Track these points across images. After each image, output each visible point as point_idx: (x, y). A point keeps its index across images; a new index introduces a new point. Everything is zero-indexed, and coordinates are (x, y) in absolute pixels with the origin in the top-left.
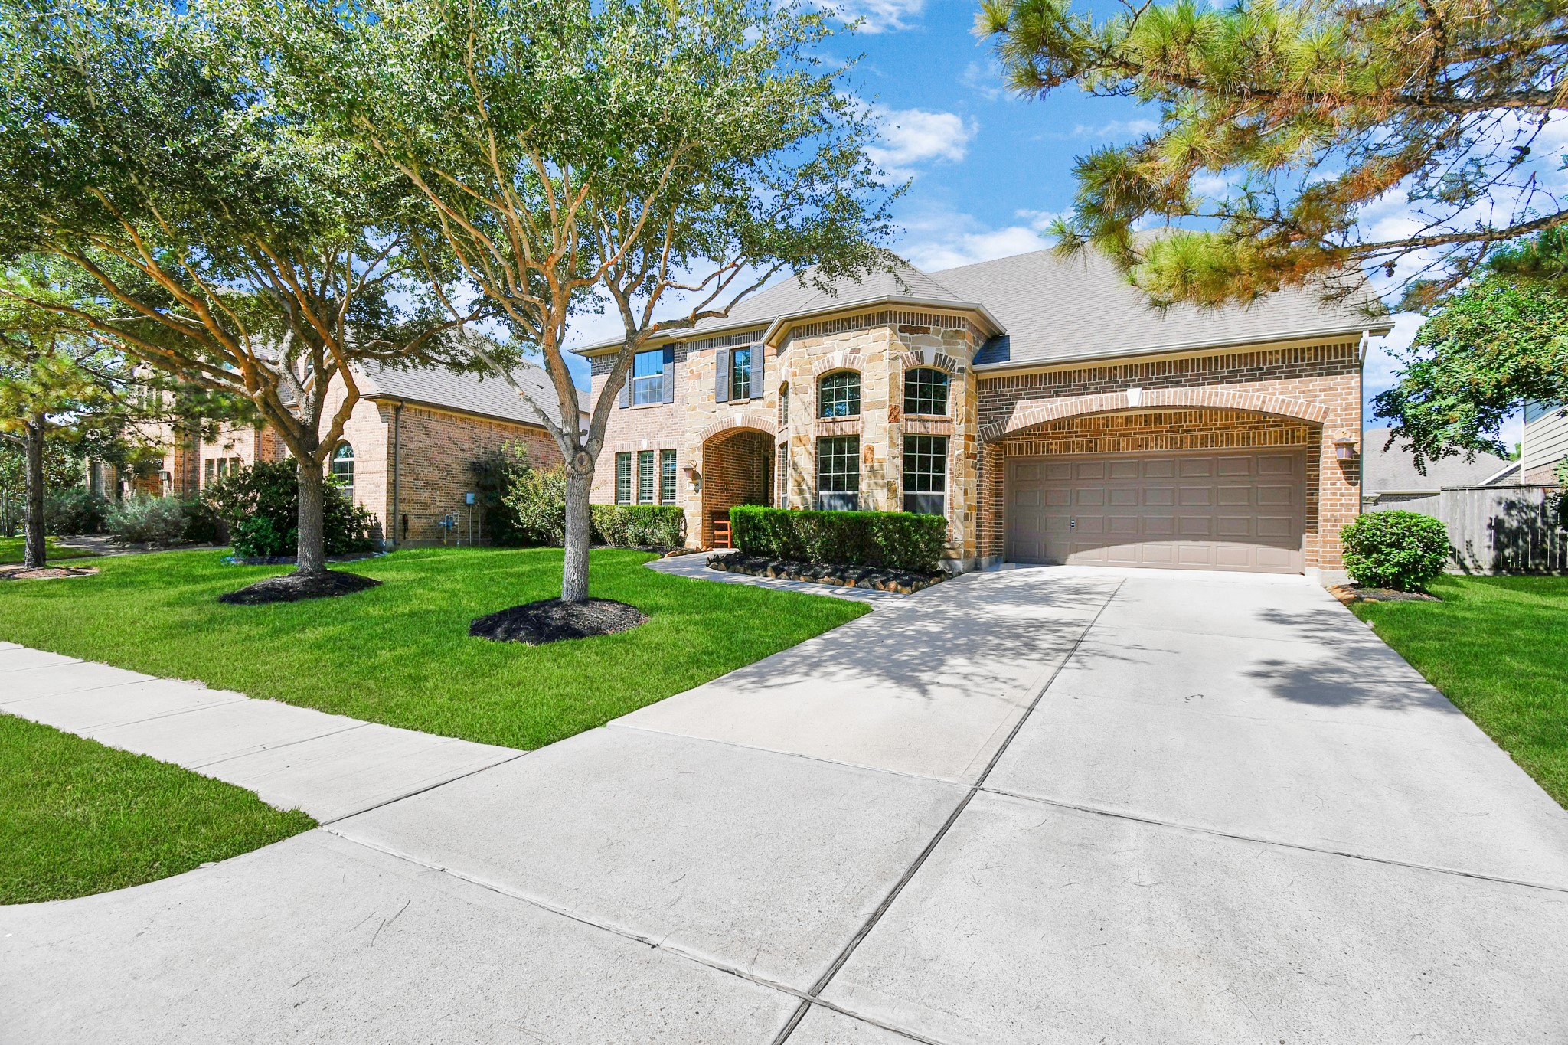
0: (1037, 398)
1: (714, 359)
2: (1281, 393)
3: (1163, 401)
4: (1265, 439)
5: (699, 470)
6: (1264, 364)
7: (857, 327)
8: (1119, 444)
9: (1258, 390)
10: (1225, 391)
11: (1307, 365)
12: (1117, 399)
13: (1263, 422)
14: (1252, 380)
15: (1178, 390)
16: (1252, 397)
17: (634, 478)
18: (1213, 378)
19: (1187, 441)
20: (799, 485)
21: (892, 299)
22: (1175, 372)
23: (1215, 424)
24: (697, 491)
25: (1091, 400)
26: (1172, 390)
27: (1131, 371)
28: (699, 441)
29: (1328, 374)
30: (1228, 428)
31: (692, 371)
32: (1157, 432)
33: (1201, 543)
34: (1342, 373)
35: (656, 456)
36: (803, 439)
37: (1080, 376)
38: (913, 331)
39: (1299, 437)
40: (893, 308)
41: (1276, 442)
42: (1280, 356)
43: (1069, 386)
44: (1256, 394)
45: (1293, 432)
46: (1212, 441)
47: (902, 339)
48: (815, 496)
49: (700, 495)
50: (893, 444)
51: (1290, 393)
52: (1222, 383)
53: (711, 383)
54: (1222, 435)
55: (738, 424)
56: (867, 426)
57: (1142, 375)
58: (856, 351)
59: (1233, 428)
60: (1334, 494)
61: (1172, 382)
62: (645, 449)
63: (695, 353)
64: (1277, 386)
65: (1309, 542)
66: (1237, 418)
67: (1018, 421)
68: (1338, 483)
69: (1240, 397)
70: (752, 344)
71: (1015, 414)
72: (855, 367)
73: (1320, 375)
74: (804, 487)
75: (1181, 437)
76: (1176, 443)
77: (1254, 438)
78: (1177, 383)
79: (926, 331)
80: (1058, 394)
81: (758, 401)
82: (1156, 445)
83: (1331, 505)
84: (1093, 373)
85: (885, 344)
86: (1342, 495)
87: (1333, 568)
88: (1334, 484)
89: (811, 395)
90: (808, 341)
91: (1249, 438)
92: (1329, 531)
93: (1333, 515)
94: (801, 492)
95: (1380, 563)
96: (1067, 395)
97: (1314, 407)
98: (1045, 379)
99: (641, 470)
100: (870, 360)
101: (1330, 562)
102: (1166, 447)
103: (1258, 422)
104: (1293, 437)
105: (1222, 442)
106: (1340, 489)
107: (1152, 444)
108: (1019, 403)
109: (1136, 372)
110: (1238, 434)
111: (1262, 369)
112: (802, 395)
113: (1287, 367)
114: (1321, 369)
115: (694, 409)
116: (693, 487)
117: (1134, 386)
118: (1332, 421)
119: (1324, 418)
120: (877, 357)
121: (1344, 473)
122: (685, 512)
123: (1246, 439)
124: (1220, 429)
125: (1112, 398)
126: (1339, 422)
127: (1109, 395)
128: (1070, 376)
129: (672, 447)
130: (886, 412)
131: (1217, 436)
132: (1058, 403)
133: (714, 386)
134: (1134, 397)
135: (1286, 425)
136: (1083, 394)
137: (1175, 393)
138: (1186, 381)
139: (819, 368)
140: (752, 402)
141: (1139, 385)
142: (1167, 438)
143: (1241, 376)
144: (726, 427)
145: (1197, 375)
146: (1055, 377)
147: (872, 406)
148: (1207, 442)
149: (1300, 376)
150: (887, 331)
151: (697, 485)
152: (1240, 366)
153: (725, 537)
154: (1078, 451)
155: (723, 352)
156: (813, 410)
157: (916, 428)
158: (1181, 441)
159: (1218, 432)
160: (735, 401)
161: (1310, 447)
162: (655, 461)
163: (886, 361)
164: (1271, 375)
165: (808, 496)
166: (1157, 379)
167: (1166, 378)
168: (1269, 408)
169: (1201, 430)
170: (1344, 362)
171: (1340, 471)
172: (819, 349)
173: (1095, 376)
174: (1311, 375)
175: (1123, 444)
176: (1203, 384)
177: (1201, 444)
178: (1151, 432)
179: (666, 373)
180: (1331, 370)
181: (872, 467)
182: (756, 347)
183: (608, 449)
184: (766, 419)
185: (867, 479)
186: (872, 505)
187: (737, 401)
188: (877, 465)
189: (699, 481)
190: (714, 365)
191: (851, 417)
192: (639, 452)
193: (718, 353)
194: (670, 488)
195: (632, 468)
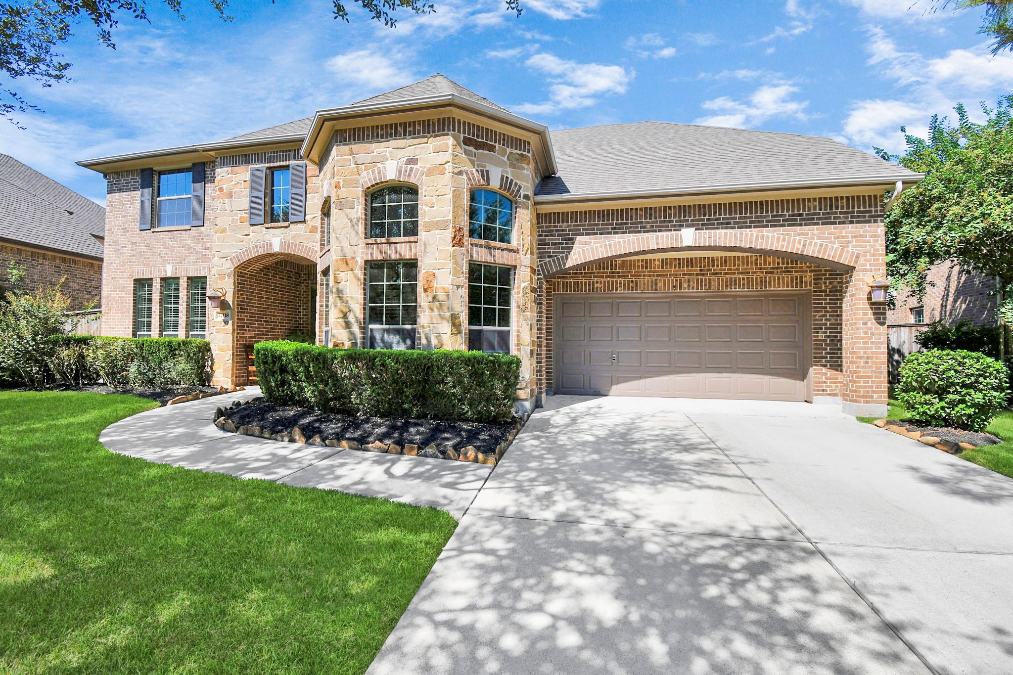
0: (595, 234)
1: (247, 176)
2: (819, 238)
3: (715, 241)
4: (779, 283)
5: (229, 298)
6: (804, 210)
7: (414, 134)
8: (656, 284)
9: (799, 235)
10: (770, 235)
11: (841, 213)
12: (672, 238)
13: (777, 268)
14: (794, 225)
15: (728, 231)
16: (794, 240)
17: (156, 308)
18: (759, 222)
19: (714, 284)
20: (345, 316)
21: (457, 101)
22: (725, 214)
23: (738, 269)
24: (226, 323)
25: (647, 238)
26: (723, 231)
27: (685, 211)
28: (229, 267)
29: (858, 222)
30: (748, 273)
31: (221, 190)
32: (690, 274)
33: (725, 375)
34: (869, 222)
35: (183, 284)
36: (349, 262)
37: (636, 214)
38: (479, 146)
39: (806, 282)
40: (457, 113)
41: (788, 286)
42: (817, 204)
43: (626, 224)
44: (798, 238)
45: (801, 277)
46: (735, 284)
47: (466, 152)
48: (363, 329)
49: (230, 327)
50: (455, 273)
51: (827, 238)
52: (767, 226)
53: (245, 203)
54: (743, 279)
55: (276, 249)
56: (429, 249)
57: (695, 216)
58: (412, 161)
59: (753, 273)
60: (866, 333)
61: (722, 224)
62: (169, 275)
63: (225, 169)
64: (816, 232)
66: (756, 264)
67: (577, 256)
68: (869, 323)
69: (784, 240)
70: (290, 161)
71: (575, 249)
72: (412, 180)
73: (852, 222)
74: (351, 318)
75: (710, 280)
76: (706, 285)
77: (770, 282)
78: (726, 225)
79: (492, 149)
80: (616, 230)
81: (300, 225)
82: (689, 286)
83: (864, 343)
84: (650, 212)
85: (448, 156)
86: (873, 334)
87: (867, 402)
88: (865, 324)
89: (359, 211)
90: (355, 147)
91: (766, 282)
92: (863, 367)
93: (865, 353)
94: (348, 325)
96: (625, 233)
97: (848, 252)
98: (603, 216)
99: (165, 299)
100: (429, 173)
101: (863, 396)
102: (697, 289)
103: (773, 268)
104: (801, 282)
105: (744, 284)
106: (870, 329)
107: (685, 285)
108: (579, 239)
109: (690, 213)
110: (757, 278)
111: (801, 215)
112: (348, 211)
113: (823, 214)
114: (852, 217)
115: (223, 231)
116: (221, 318)
117: (688, 226)
118: (863, 265)
119: (856, 262)
120: (437, 170)
121: (874, 314)
122: (212, 346)
123: (764, 283)
124: (742, 273)
125: (667, 236)
126: (868, 267)
127: (665, 234)
128: (627, 213)
129: (202, 274)
130: (449, 234)
131: (739, 279)
132: (617, 240)
133: (246, 206)
134: (688, 236)
135: (796, 272)
136: (639, 232)
137: (726, 234)
138: (735, 223)
139: (368, 178)
140: (292, 226)
141: (692, 226)
142: (697, 280)
143: (783, 220)
144: (261, 252)
145: (745, 218)
146: (613, 214)
147: (432, 226)
148: (731, 285)
149: (835, 223)
150: (449, 141)
151: (226, 315)
152: (783, 211)
154: (620, 290)
155: (257, 170)
156: (361, 228)
157: (482, 255)
158: (710, 283)
159: (741, 276)
160: (273, 225)
161: (815, 291)
162: (181, 289)
163: (448, 175)
164: (809, 220)
165: (356, 329)
166: (708, 220)
167: (717, 219)
168: (810, 251)
169: (726, 274)
170: (870, 211)
171: (870, 312)
172: (368, 158)
173: (651, 215)
174: (844, 223)
175: (661, 284)
176: (750, 227)
177: (727, 286)
178: (684, 275)
179: (195, 194)
180: (861, 218)
181: (434, 298)
182: (297, 166)
183: (125, 275)
184: (309, 245)
185: (427, 311)
186: (434, 342)
187: (276, 224)
188: (441, 296)
189: (229, 311)
190: (248, 184)
191: (407, 239)
192: (162, 279)
193: (254, 171)
194: (199, 319)
195: (154, 296)
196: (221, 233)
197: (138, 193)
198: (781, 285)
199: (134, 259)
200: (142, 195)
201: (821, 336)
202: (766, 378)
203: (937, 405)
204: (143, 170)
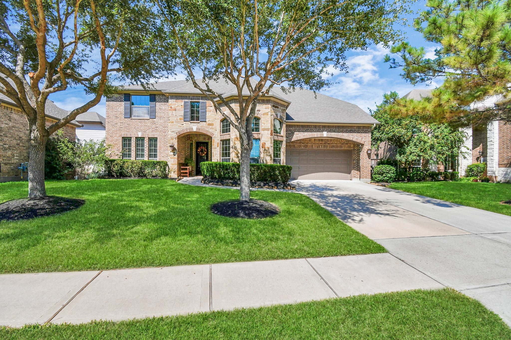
0: (300, 132)
1: (183, 104)
2: (356, 136)
3: (331, 136)
5: (176, 146)
6: (353, 129)
10: (345, 135)
12: (321, 134)
14: (351, 132)
17: (133, 148)
18: (343, 131)
19: (328, 147)
20: (237, 154)
21: (274, 96)
22: (334, 129)
24: (175, 155)
25: (315, 134)
27: (324, 127)
28: (175, 136)
31: (171, 107)
32: (322, 144)
33: (330, 173)
34: (368, 133)
35: (146, 140)
36: (239, 139)
37: (312, 127)
38: (276, 107)
40: (272, 99)
41: (347, 148)
42: (356, 127)
43: (309, 129)
44: (351, 136)
46: (334, 147)
47: (273, 109)
49: (176, 156)
50: (271, 143)
51: (358, 136)
53: (182, 113)
54: (336, 146)
55: (195, 130)
56: (263, 136)
57: (327, 128)
58: (259, 111)
62: (140, 136)
63: (173, 100)
66: (339, 142)
67: (295, 138)
69: (348, 136)
70: (200, 101)
71: (294, 136)
72: (258, 116)
75: (327, 145)
76: (326, 147)
78: (334, 132)
79: (278, 108)
80: (306, 131)
81: (203, 123)
83: (365, 163)
84: (315, 126)
85: (269, 110)
87: (366, 178)
92: (365, 170)
93: (366, 166)
95: (384, 177)
96: (308, 132)
97: (363, 140)
98: (303, 126)
99: (137, 145)
100: (264, 114)
103: (343, 143)
104: (350, 147)
106: (367, 160)
107: (320, 147)
108: (295, 133)
110: (339, 145)
113: (357, 130)
115: (173, 122)
116: (172, 153)
117: (325, 131)
118: (366, 144)
119: (364, 143)
120: (267, 114)
121: (368, 156)
122: (168, 163)
123: (341, 147)
127: (319, 133)
128: (309, 126)
129: (156, 136)
130: (269, 132)
132: (306, 134)
133: (183, 114)
134: (325, 134)
135: (349, 144)
136: (312, 132)
137: (334, 134)
138: (337, 131)
140: (201, 123)
142: (324, 145)
143: (348, 131)
144: (188, 131)
145: (339, 130)
146: (305, 126)
147: (264, 130)
149: (360, 133)
150: (269, 106)
151: (174, 153)
152: (348, 129)
153: (186, 173)
155: (187, 102)
157: (276, 138)
160: (192, 121)
161: (353, 150)
162: (145, 142)
163: (269, 115)
164: (354, 132)
166: (330, 130)
167: (332, 130)
168: (354, 140)
169: (331, 143)
170: (368, 130)
174: (362, 133)
175: (314, 146)
176: (340, 132)
178: (320, 144)
179: (151, 106)
180: (365, 132)
181: (265, 149)
182: (203, 102)
183: (117, 135)
184: (207, 129)
185: (263, 154)
186: (265, 162)
187: (193, 121)
188: (267, 149)
189: (175, 151)
190: (183, 106)
191: (256, 132)
192: (136, 138)
193: (185, 102)
194: (153, 153)
195: (132, 144)
197: (123, 103)
198: (345, 148)
199: (122, 129)
200: (125, 104)
201: (355, 162)
202: (341, 174)
203: (381, 177)
204: (125, 94)
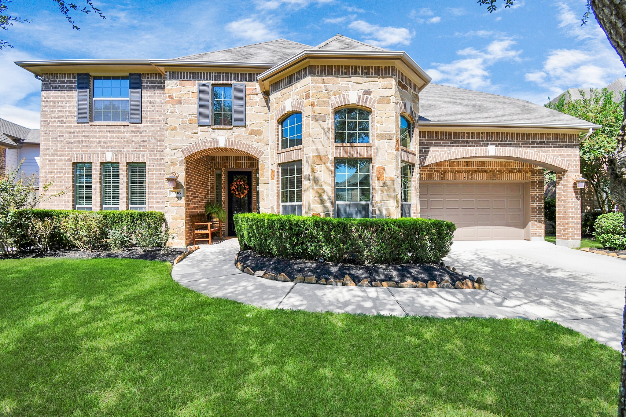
0: (441, 146)
1: (195, 88)
2: (552, 155)
3: (505, 154)
4: (516, 177)
5: (182, 180)
6: (546, 140)
7: (368, 74)
8: (455, 176)
9: (544, 152)
10: (531, 151)
11: (561, 142)
12: (483, 151)
13: (515, 169)
14: (541, 147)
15: (512, 148)
16: (542, 155)
17: (96, 186)
18: (526, 144)
19: (485, 177)
20: (320, 196)
21: (404, 57)
22: (510, 139)
23: (496, 169)
24: (179, 198)
25: (471, 150)
26: (509, 148)
27: (490, 136)
28: (180, 156)
29: (569, 147)
30: (501, 171)
31: (171, 97)
32: (472, 171)
33: (487, 227)
34: (573, 148)
35: (123, 167)
36: (323, 158)
37: (464, 135)
38: (404, 87)
39: (528, 177)
41: (520, 179)
42: (551, 136)
43: (458, 141)
44: (543, 154)
45: (526, 174)
46: (495, 177)
47: (399, 89)
48: (333, 204)
49: (183, 201)
50: (397, 167)
51: (556, 155)
52: (529, 147)
53: (194, 109)
54: (499, 174)
55: (222, 144)
56: (380, 152)
57: (495, 139)
58: (368, 92)
59: (504, 171)
60: (572, 204)
61: (508, 144)
62: (109, 160)
63: (174, 81)
64: (551, 151)
65: (533, 225)
66: (505, 166)
67: (431, 159)
68: (573, 199)
70: (233, 82)
71: (430, 154)
72: (368, 105)
73: (566, 147)
74: (325, 197)
75: (483, 174)
76: (481, 177)
77: (512, 176)
78: (510, 145)
79: (407, 89)
80: (453, 144)
81: (240, 129)
82: (472, 177)
83: (571, 209)
84: (471, 135)
85: (392, 92)
86: (575, 205)
87: (572, 239)
89: (330, 123)
90: (326, 79)
91: (509, 176)
92: (571, 222)
93: (572, 214)
94: (322, 202)
96: (458, 146)
97: (565, 162)
98: (446, 135)
99: (104, 179)
100: (380, 101)
101: (571, 236)
102: (476, 179)
103: (513, 169)
104: (526, 177)
105: (499, 177)
106: (574, 202)
107: (470, 177)
108: (432, 148)
109: (492, 137)
110: (505, 174)
111: (544, 142)
112: (321, 123)
113: (554, 142)
114: (566, 144)
115: (174, 129)
116: (174, 195)
117: (491, 144)
118: (571, 170)
119: (568, 168)
120: (385, 100)
121: (576, 194)
122: (166, 216)
124: (498, 171)
125: (481, 149)
126: (573, 171)
128: (459, 135)
129: (142, 160)
130: (393, 142)
131: (497, 174)
132: (454, 150)
133: (196, 111)
134: (492, 150)
135: (523, 171)
136: (466, 146)
137: (510, 150)
138: (514, 144)
139: (336, 101)
140: (235, 129)
141: (493, 144)
142: (476, 174)
143: (537, 144)
144: (208, 146)
145: (519, 141)
146: (451, 135)
147: (381, 137)
148: (493, 177)
149: (558, 147)
150: (392, 82)
151: (179, 193)
152: (536, 139)
154: (435, 179)
155: (204, 85)
156: (331, 135)
157: (404, 157)
158: (483, 176)
159: (498, 173)
160: (216, 127)
161: (532, 182)
162: (121, 171)
163: (392, 104)
164: (548, 145)
165: (328, 204)
166: (501, 141)
167: (506, 141)
168: (549, 161)
169: (491, 171)
170: (573, 142)
171: (574, 194)
172: (336, 88)
173: (472, 136)
174: (562, 147)
175: (457, 176)
176: (521, 147)
177: (491, 178)
178: (470, 171)
179: (133, 97)
180: (570, 146)
181: (384, 184)
182: (238, 85)
183: (63, 159)
184: (249, 143)
185: (380, 193)
186: (384, 212)
187: (219, 127)
188: (389, 182)
189: (181, 190)
190: (196, 95)
191: (362, 144)
192: (101, 163)
193: (200, 86)
194: (138, 195)
195: (94, 177)
196: (172, 130)
197: (75, 93)
199: (72, 146)
200: (79, 94)
201: (535, 205)
202: (507, 228)
204: (79, 75)
